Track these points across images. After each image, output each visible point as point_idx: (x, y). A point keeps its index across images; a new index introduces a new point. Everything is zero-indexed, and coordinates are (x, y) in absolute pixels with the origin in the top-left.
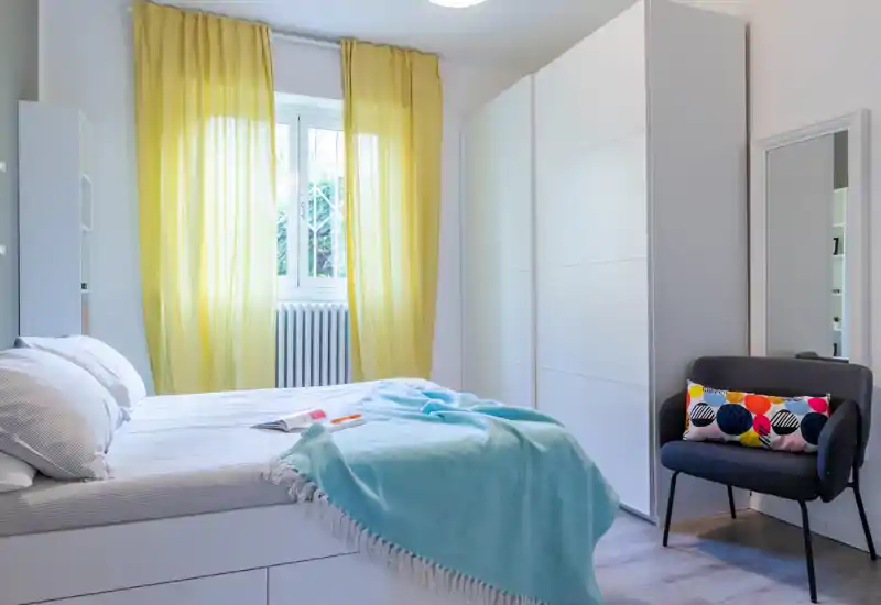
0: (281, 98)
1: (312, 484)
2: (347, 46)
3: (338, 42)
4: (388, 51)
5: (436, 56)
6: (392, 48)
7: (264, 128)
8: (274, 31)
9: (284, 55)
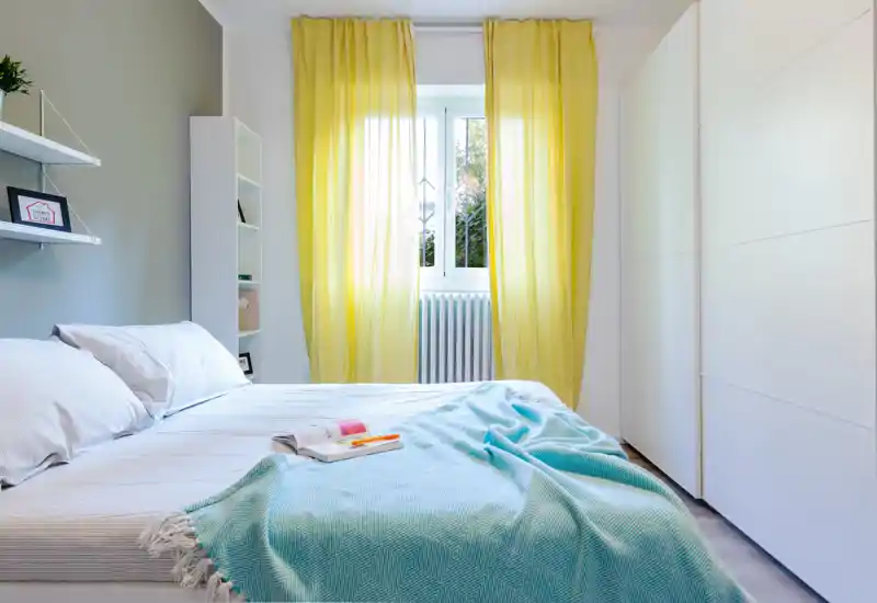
0: (422, 91)
1: (210, 561)
2: (489, 27)
3: (480, 25)
4: (534, 24)
5: (590, 21)
6: (538, 21)
7: (405, 123)
8: (416, 24)
9: (426, 48)
